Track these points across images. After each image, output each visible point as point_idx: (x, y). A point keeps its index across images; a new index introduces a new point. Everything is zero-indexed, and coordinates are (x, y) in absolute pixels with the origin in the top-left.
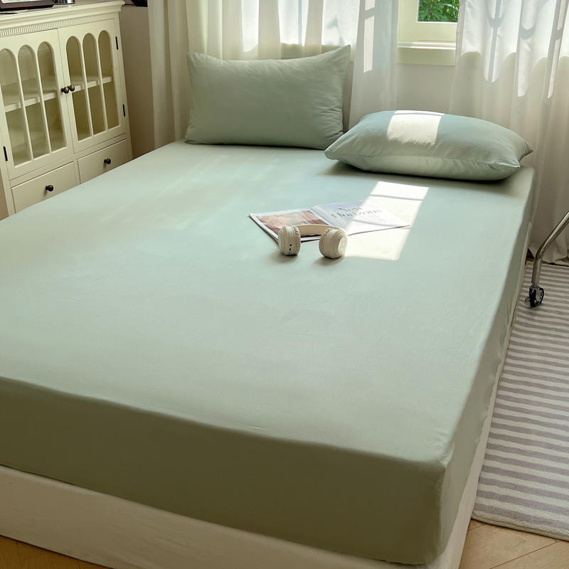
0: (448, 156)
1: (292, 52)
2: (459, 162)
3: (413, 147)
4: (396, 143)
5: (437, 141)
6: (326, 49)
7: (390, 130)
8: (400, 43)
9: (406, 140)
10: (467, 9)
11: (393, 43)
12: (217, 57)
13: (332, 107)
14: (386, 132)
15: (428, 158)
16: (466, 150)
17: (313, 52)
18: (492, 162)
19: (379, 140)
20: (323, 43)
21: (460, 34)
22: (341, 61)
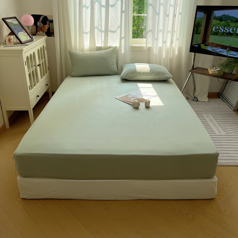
0: (154, 75)
1: (99, 49)
2: (157, 77)
3: (144, 73)
4: (140, 73)
5: (150, 72)
6: (109, 48)
7: (137, 70)
8: (130, 45)
9: (142, 72)
10: (148, 36)
11: (129, 45)
12: (77, 51)
13: (115, 63)
14: (136, 70)
15: (149, 76)
16: (159, 73)
17: (106, 48)
18: (166, 76)
19: (135, 72)
20: (109, 46)
21: (146, 42)
22: (115, 51)
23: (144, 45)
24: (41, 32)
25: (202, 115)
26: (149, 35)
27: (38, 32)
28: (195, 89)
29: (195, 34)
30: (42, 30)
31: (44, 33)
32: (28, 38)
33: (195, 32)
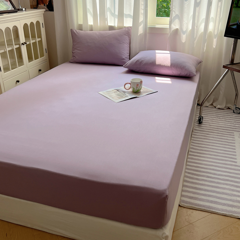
8: (149, 25)
23: (168, 26)
24: (42, 5)
25: (233, 133)
26: (174, 12)
27: (39, 5)
28: (237, 95)
29: (234, 7)
30: (43, 3)
31: (45, 6)
32: (9, 8)
33: (234, 5)
